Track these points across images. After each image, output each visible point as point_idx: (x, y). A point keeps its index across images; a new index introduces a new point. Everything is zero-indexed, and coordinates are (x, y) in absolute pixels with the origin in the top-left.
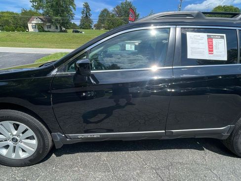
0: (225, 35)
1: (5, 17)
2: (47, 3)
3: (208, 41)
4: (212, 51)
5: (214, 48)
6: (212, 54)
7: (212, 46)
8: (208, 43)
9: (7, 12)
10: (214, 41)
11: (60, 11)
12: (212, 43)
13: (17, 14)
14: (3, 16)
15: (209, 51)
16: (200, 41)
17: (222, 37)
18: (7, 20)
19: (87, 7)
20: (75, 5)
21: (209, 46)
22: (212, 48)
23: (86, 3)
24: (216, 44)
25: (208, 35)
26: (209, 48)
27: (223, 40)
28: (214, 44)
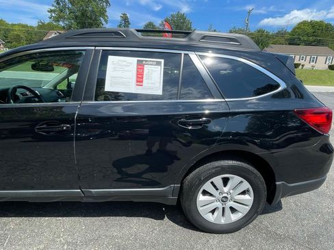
0: (162, 61)
1: (15, 30)
2: (69, 14)
3: (138, 68)
4: (142, 82)
5: (144, 78)
6: (142, 85)
7: (143, 75)
8: (138, 71)
9: (19, 25)
10: (146, 68)
11: (87, 24)
12: (143, 72)
13: (31, 27)
14: (13, 30)
15: (137, 81)
16: (126, 68)
17: (159, 64)
18: (17, 35)
19: (125, 19)
20: (107, 16)
21: (138, 74)
22: (142, 78)
23: (124, 14)
24: (148, 72)
25: (138, 61)
26: (137, 77)
27: (160, 67)
28: (145, 73)
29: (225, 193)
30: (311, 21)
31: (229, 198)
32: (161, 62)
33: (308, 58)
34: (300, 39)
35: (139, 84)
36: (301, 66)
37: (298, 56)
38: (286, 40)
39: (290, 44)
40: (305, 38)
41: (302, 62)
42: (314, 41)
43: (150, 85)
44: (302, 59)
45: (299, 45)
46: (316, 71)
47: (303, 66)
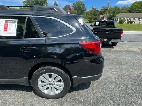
3: (5, 24)
4: (7, 30)
5: (8, 28)
6: (6, 32)
7: (7, 27)
8: (5, 25)
10: (9, 24)
12: (7, 26)
15: (5, 30)
17: (15, 22)
19: (56, 4)
20: (47, 3)
21: (5, 27)
22: (7, 28)
23: (55, 2)
24: (10, 26)
25: (6, 20)
26: (5, 28)
27: (15, 23)
28: (8, 26)
29: (51, 81)
30: (140, 2)
31: (53, 83)
32: (16, 21)
33: (137, 18)
34: (134, 10)
35: (5, 31)
36: (133, 23)
37: (133, 18)
38: (128, 11)
39: (129, 13)
40: (137, 10)
41: (134, 21)
42: (141, 11)
43: (11, 32)
44: (134, 19)
45: (133, 13)
46: (141, 24)
47: (135, 22)
